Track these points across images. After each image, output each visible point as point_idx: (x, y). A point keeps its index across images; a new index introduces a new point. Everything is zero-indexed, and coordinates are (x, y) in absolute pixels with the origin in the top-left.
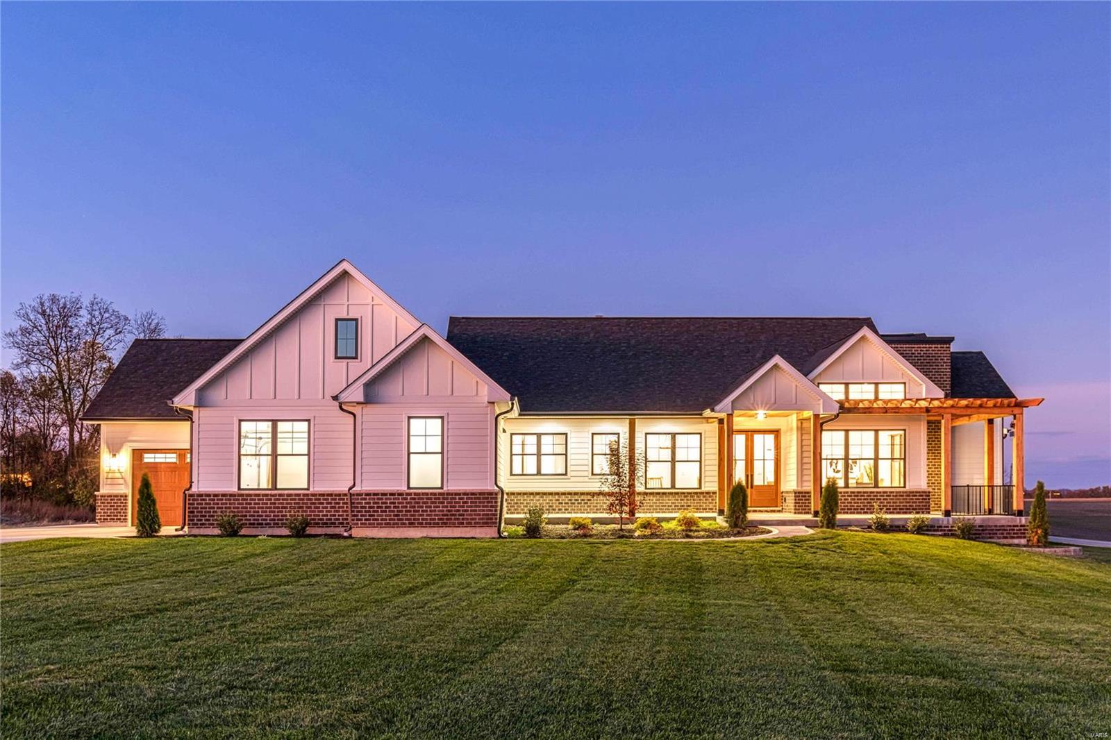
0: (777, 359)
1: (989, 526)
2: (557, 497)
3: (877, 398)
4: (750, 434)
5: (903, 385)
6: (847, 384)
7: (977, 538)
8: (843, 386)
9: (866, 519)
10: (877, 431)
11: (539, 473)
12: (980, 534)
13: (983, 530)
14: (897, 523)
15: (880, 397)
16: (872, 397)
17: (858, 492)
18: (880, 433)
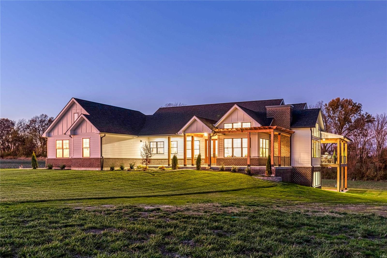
0: (195, 117)
1: (262, 170)
2: (161, 160)
3: (233, 128)
4: (214, 140)
5: (250, 123)
6: (233, 123)
7: (258, 174)
8: (231, 124)
9: (230, 167)
10: (242, 138)
11: (157, 153)
12: (259, 173)
13: (260, 171)
14: (242, 169)
15: (234, 128)
16: (231, 127)
17: (236, 159)
18: (243, 139)
